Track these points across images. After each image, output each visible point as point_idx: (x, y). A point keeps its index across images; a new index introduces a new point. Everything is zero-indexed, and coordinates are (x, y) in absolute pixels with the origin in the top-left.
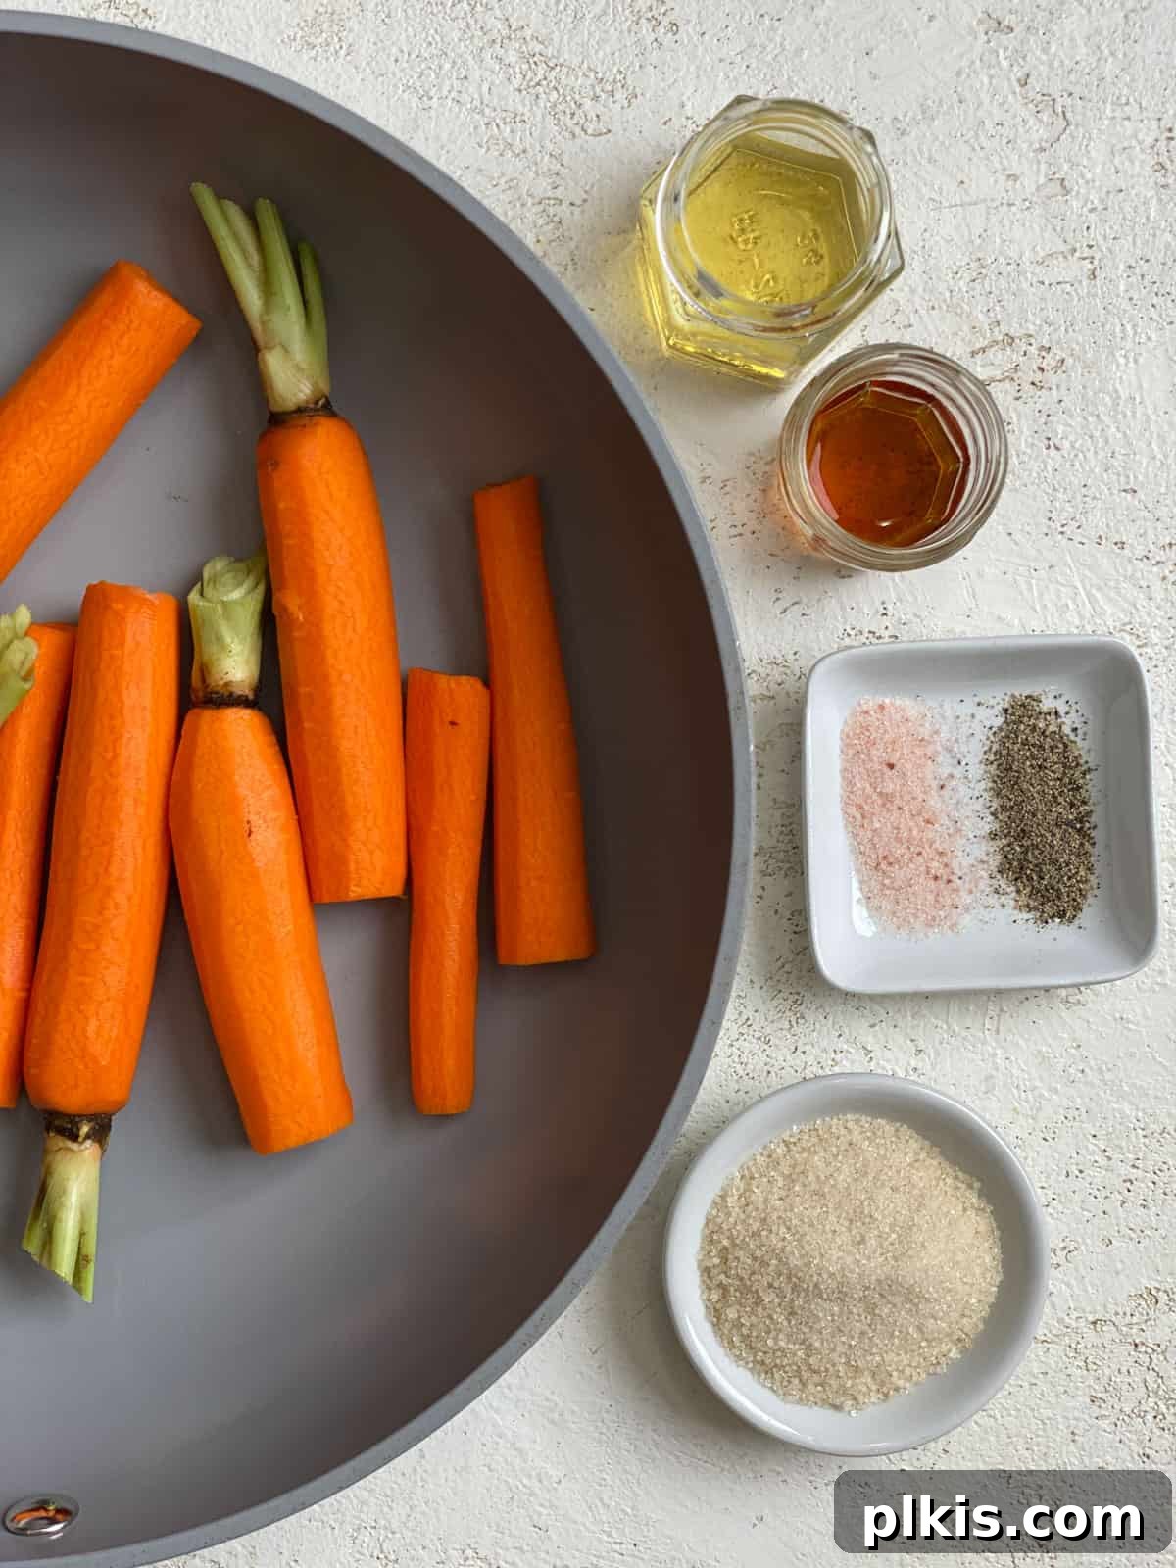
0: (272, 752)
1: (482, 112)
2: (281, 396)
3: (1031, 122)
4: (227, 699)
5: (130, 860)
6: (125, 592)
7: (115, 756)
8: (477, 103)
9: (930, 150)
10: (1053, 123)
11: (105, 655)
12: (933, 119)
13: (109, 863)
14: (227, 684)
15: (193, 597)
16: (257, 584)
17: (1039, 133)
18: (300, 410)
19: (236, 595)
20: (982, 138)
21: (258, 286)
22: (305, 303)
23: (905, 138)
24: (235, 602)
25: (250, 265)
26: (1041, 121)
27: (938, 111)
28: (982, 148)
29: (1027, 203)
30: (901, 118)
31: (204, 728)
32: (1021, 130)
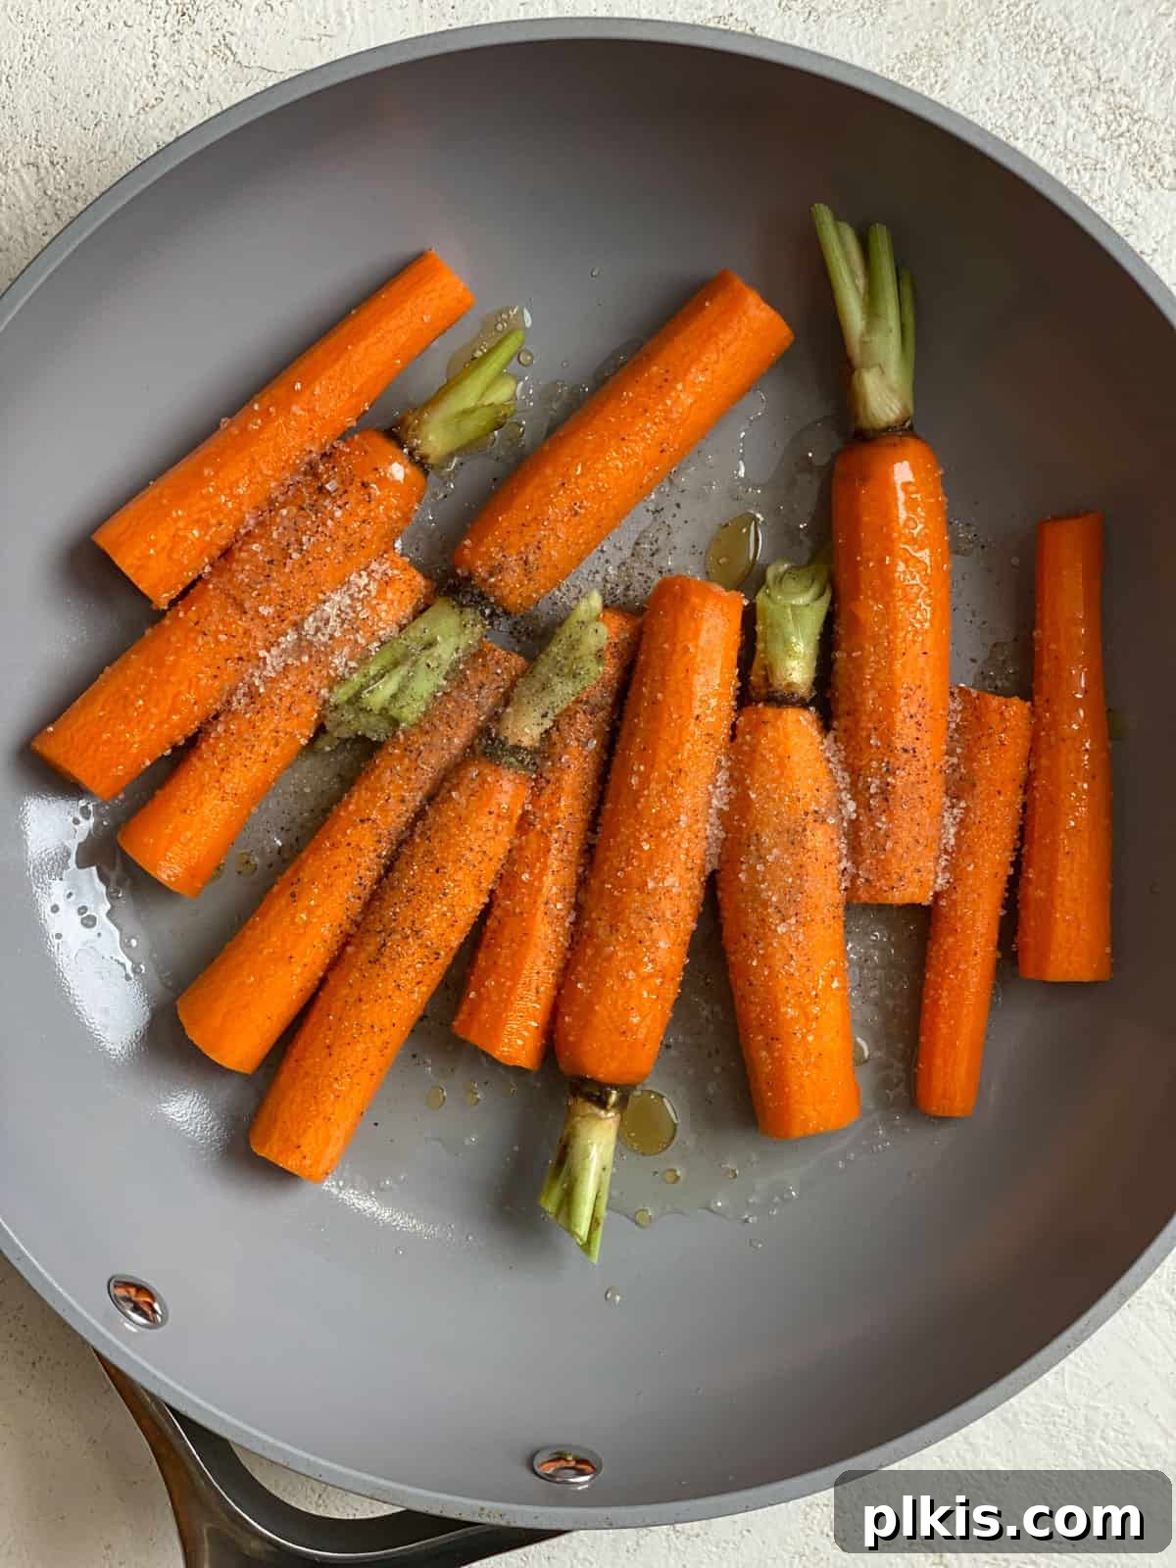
1: (1065, 157)
2: (873, 415)
4: (782, 699)
6: (704, 589)
8: (1061, 147)
11: (679, 646)
14: (789, 685)
15: (761, 598)
16: (822, 594)
18: (889, 429)
19: (801, 600)
21: (862, 307)
22: (903, 325)
24: (803, 607)
25: (856, 286)
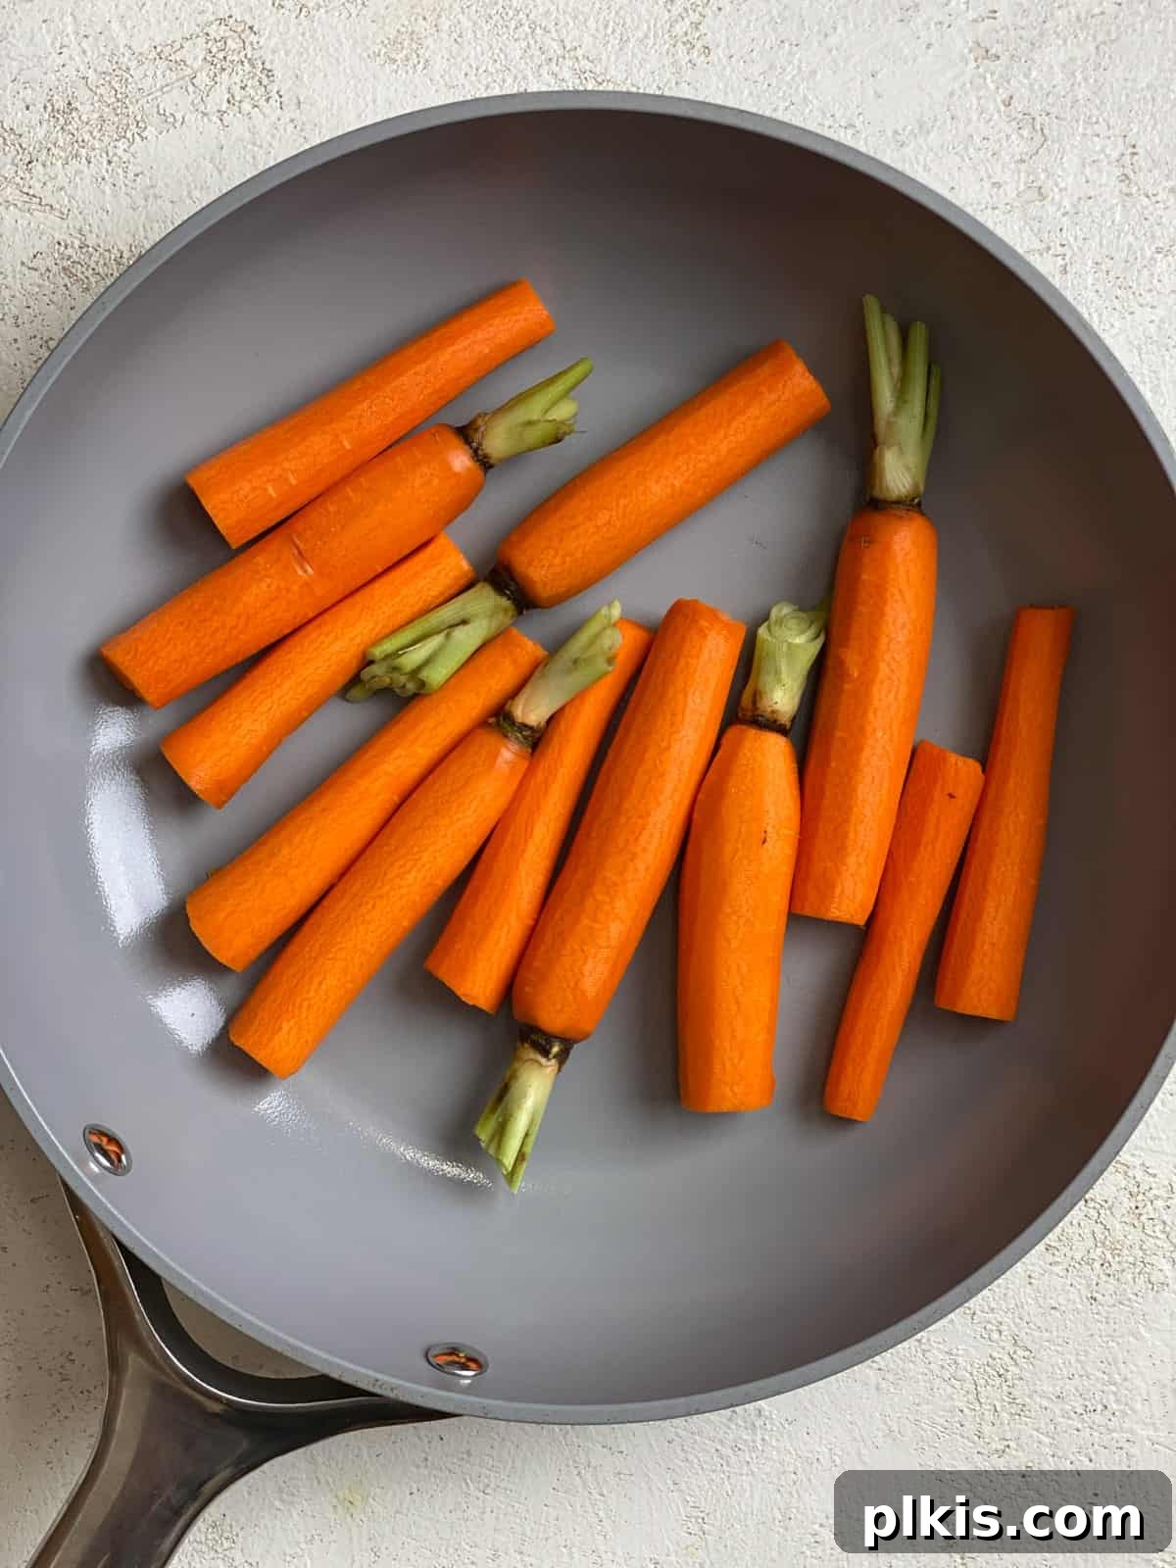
0: (793, 777)
2: (887, 487)
3: (1013, 137)
4: (772, 725)
5: (657, 835)
6: (713, 615)
7: (668, 748)
9: (925, 158)
10: (1032, 138)
11: (682, 662)
12: (928, 132)
13: (640, 834)
14: (773, 712)
15: (762, 631)
16: (818, 636)
17: (1019, 147)
18: (898, 502)
19: (800, 640)
20: (971, 150)
21: (893, 392)
22: (926, 415)
23: (903, 150)
24: (798, 646)
25: (891, 374)
26: (1022, 137)
27: (933, 126)
28: (970, 159)
29: (1008, 207)
30: (901, 132)
31: (747, 744)
32: (1004, 144)
